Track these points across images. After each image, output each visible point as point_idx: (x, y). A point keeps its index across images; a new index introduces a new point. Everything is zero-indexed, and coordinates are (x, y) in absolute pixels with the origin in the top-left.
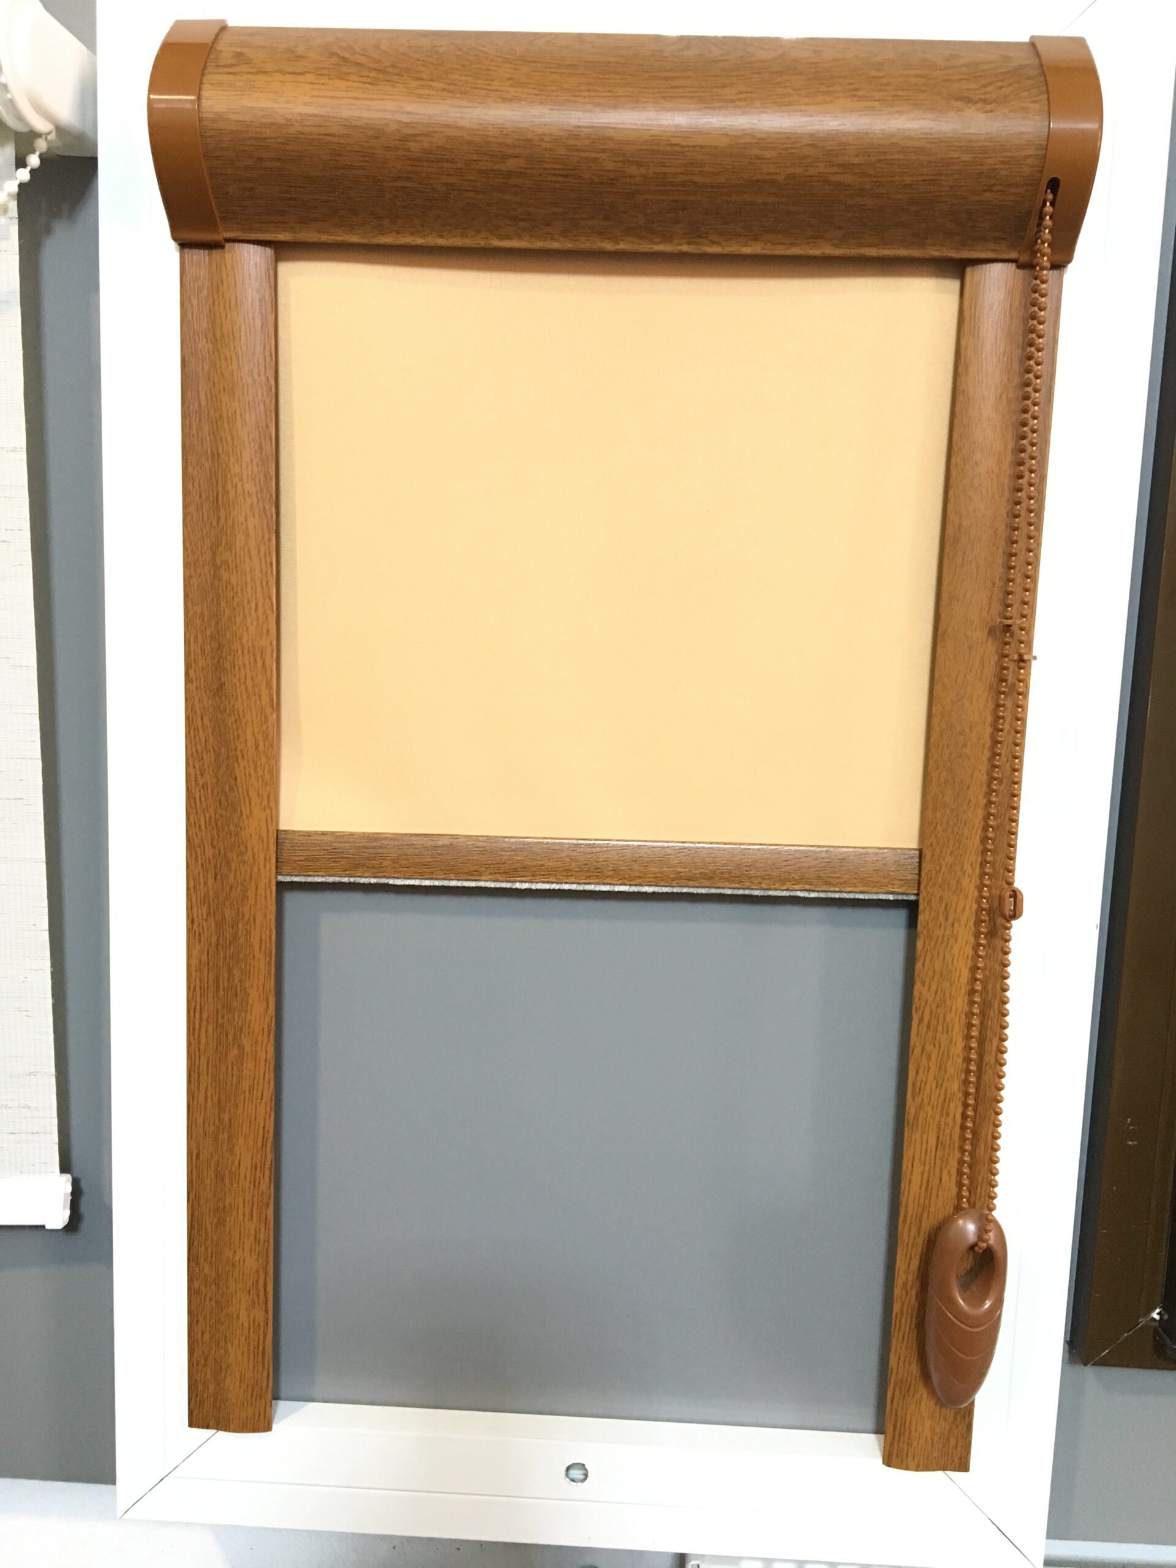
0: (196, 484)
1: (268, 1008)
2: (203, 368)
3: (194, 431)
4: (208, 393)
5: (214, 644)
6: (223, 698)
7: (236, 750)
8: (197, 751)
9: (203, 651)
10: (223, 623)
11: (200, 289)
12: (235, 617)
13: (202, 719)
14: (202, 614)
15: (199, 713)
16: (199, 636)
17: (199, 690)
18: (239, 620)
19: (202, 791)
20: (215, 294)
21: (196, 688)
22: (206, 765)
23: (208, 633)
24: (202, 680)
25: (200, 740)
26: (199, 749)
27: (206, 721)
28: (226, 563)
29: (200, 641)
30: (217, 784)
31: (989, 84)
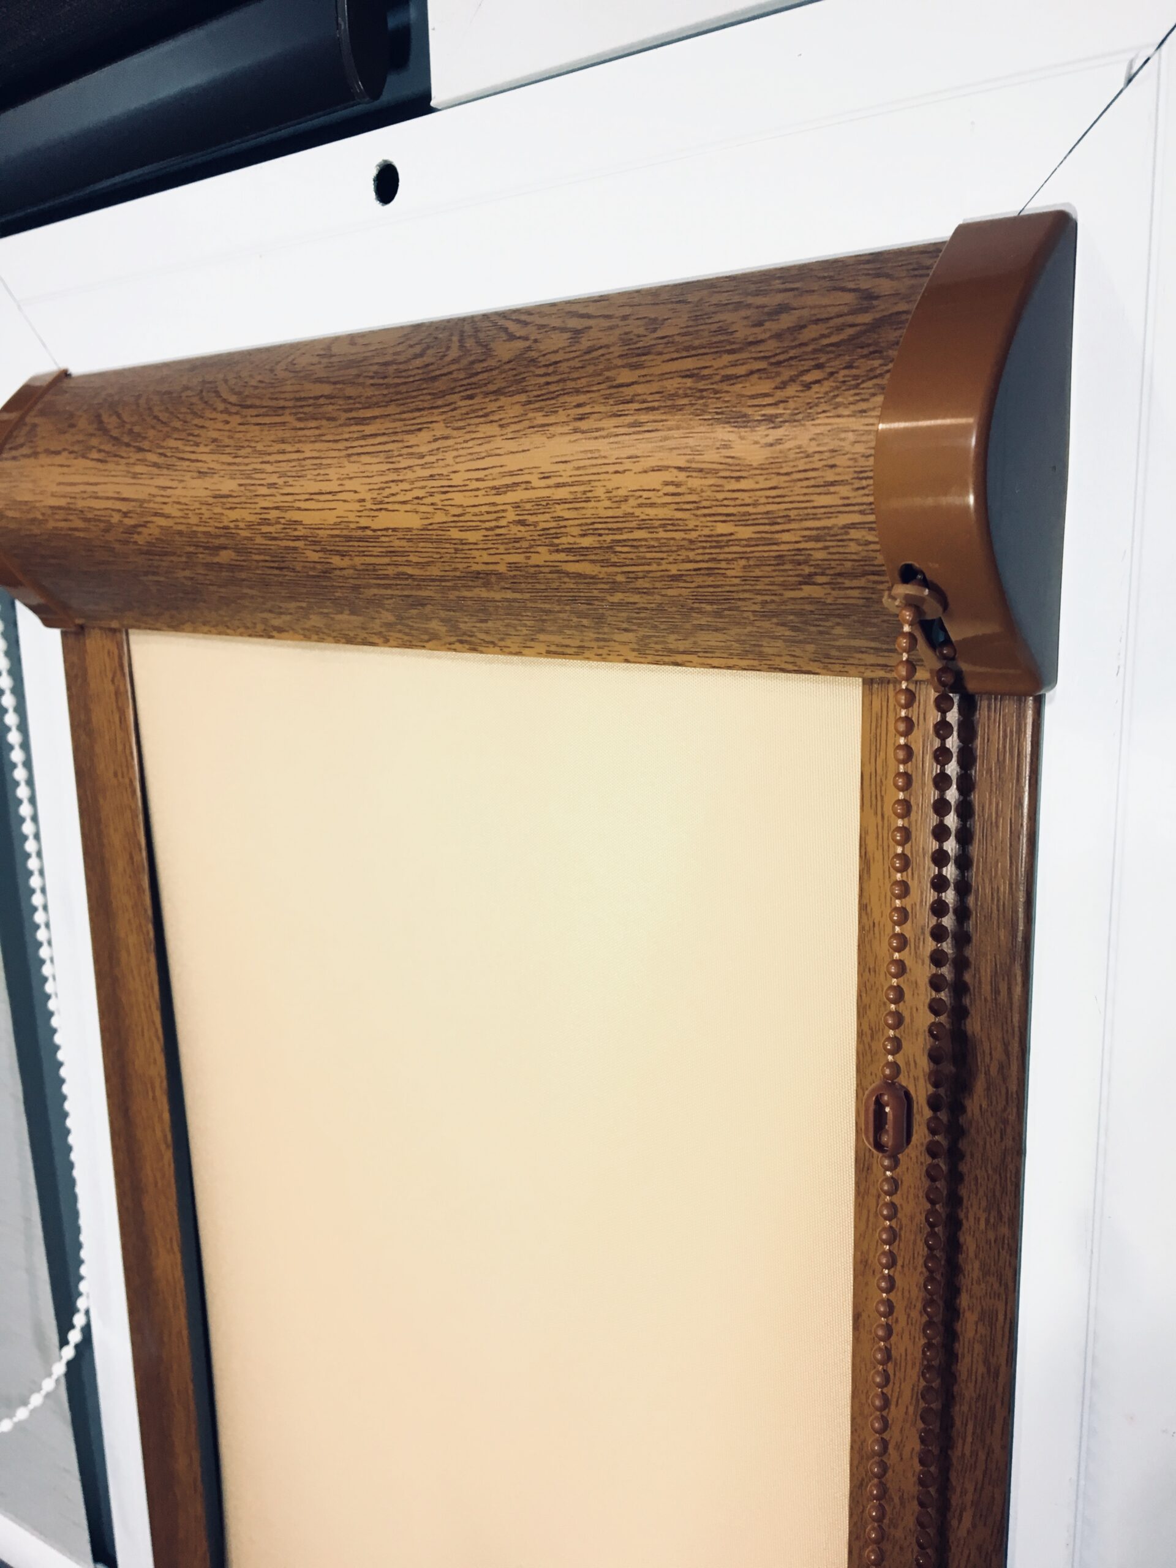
2: (86, 765)
5: (119, 1063)
6: (129, 1122)
10: (123, 1042)
12: (129, 1038)
16: (110, 1052)
18: (131, 1042)
24: (116, 1099)
27: (123, 1142)
28: (118, 978)
31: (792, 380)
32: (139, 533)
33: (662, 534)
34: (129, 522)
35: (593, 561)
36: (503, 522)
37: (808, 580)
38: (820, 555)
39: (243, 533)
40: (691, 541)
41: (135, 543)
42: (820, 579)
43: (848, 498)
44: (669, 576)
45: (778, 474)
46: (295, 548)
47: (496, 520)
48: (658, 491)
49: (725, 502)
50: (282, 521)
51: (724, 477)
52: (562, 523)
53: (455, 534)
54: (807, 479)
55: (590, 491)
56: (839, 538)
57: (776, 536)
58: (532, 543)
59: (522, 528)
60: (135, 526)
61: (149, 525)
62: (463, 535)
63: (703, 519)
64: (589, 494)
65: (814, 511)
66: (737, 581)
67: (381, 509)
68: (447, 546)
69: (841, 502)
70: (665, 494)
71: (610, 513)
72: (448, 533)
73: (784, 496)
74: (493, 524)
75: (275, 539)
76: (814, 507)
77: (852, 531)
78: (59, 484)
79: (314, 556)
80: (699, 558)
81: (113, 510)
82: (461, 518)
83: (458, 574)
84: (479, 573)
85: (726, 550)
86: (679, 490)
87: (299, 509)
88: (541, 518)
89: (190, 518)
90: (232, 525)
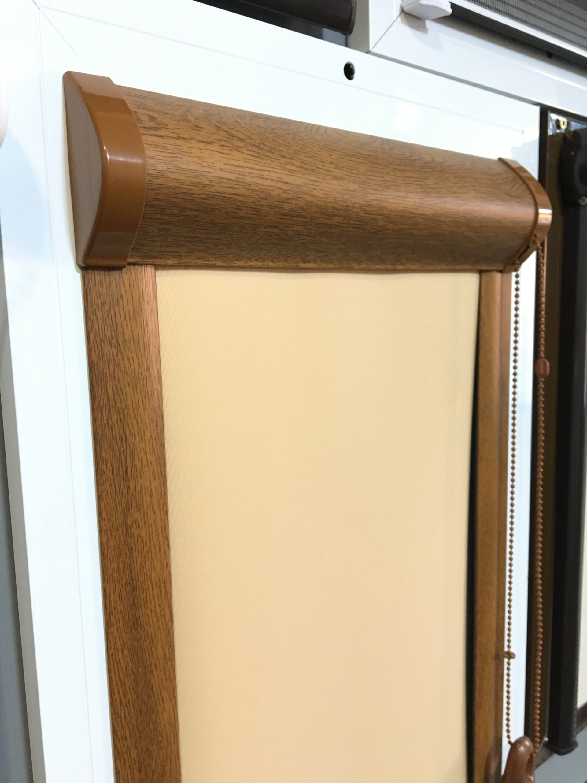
0: (109, 465)
2: (109, 370)
3: (105, 421)
4: (115, 389)
5: (129, 589)
6: (139, 629)
7: (151, 665)
8: (120, 678)
9: (120, 598)
10: (136, 570)
11: (103, 303)
12: (145, 562)
13: (123, 653)
15: (120, 648)
17: (119, 630)
18: (148, 564)
19: (126, 709)
20: (116, 307)
21: (117, 629)
22: (128, 687)
23: (124, 581)
24: (121, 621)
25: (122, 669)
28: (136, 522)
29: (118, 590)
30: (137, 698)
32: (289, 203)
34: (285, 196)
39: (355, 210)
41: (282, 208)
50: (378, 206)
60: (287, 199)
81: (276, 187)
89: (328, 199)
90: (351, 205)
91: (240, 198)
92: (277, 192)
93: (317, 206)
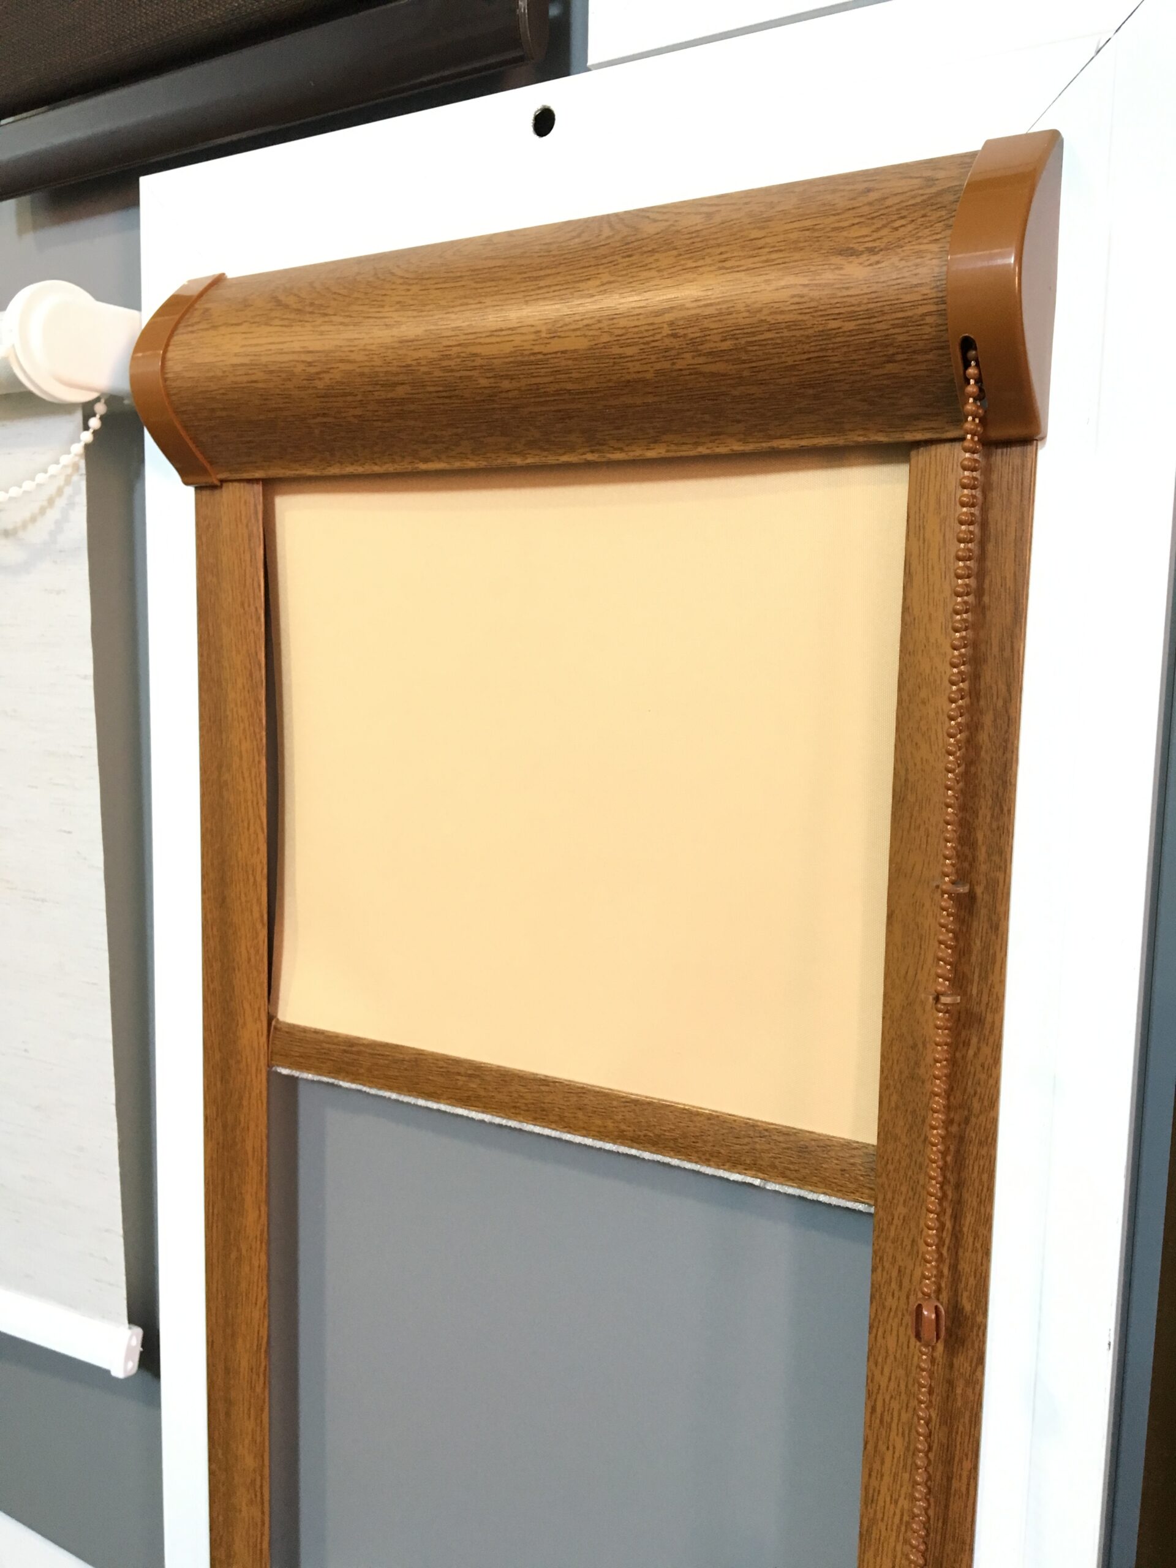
0: (207, 708)
1: (260, 1216)
2: (210, 601)
4: (214, 624)
5: (220, 859)
6: (226, 910)
7: (234, 961)
8: (209, 958)
10: (225, 839)
11: (208, 527)
14: (212, 830)
16: (210, 851)
18: (235, 838)
21: (208, 899)
22: (216, 972)
26: (210, 956)
27: (215, 932)
28: (227, 783)
30: (222, 992)
31: (884, 226)
32: (320, 379)
33: (786, 333)
34: (312, 370)
35: (727, 361)
36: (658, 337)
37: (890, 360)
38: (901, 338)
39: (423, 369)
40: (808, 337)
41: (315, 388)
42: (900, 357)
43: (927, 295)
44: (786, 367)
45: (877, 283)
46: (469, 377)
47: (653, 335)
48: (786, 302)
49: (838, 305)
50: (463, 355)
51: (838, 288)
52: (708, 333)
53: (616, 350)
54: (899, 284)
55: (733, 307)
56: (918, 323)
57: (873, 326)
58: (681, 351)
59: (672, 340)
60: (317, 373)
61: (331, 371)
62: (621, 351)
63: (820, 319)
64: (733, 309)
65: (902, 305)
66: (837, 365)
67: (554, 337)
68: (607, 361)
69: (920, 298)
70: (792, 304)
71: (748, 321)
72: (610, 350)
73: (880, 297)
74: (652, 339)
75: (452, 371)
76: (903, 303)
77: (927, 318)
78: (243, 346)
79: (484, 382)
80: (813, 349)
81: (298, 361)
82: (623, 337)
83: (610, 384)
84: (629, 381)
85: (834, 340)
86: (803, 300)
87: (480, 344)
88: (690, 330)
89: (374, 361)
90: (414, 363)
91: (260, 385)
92: (300, 368)
93: (362, 374)
